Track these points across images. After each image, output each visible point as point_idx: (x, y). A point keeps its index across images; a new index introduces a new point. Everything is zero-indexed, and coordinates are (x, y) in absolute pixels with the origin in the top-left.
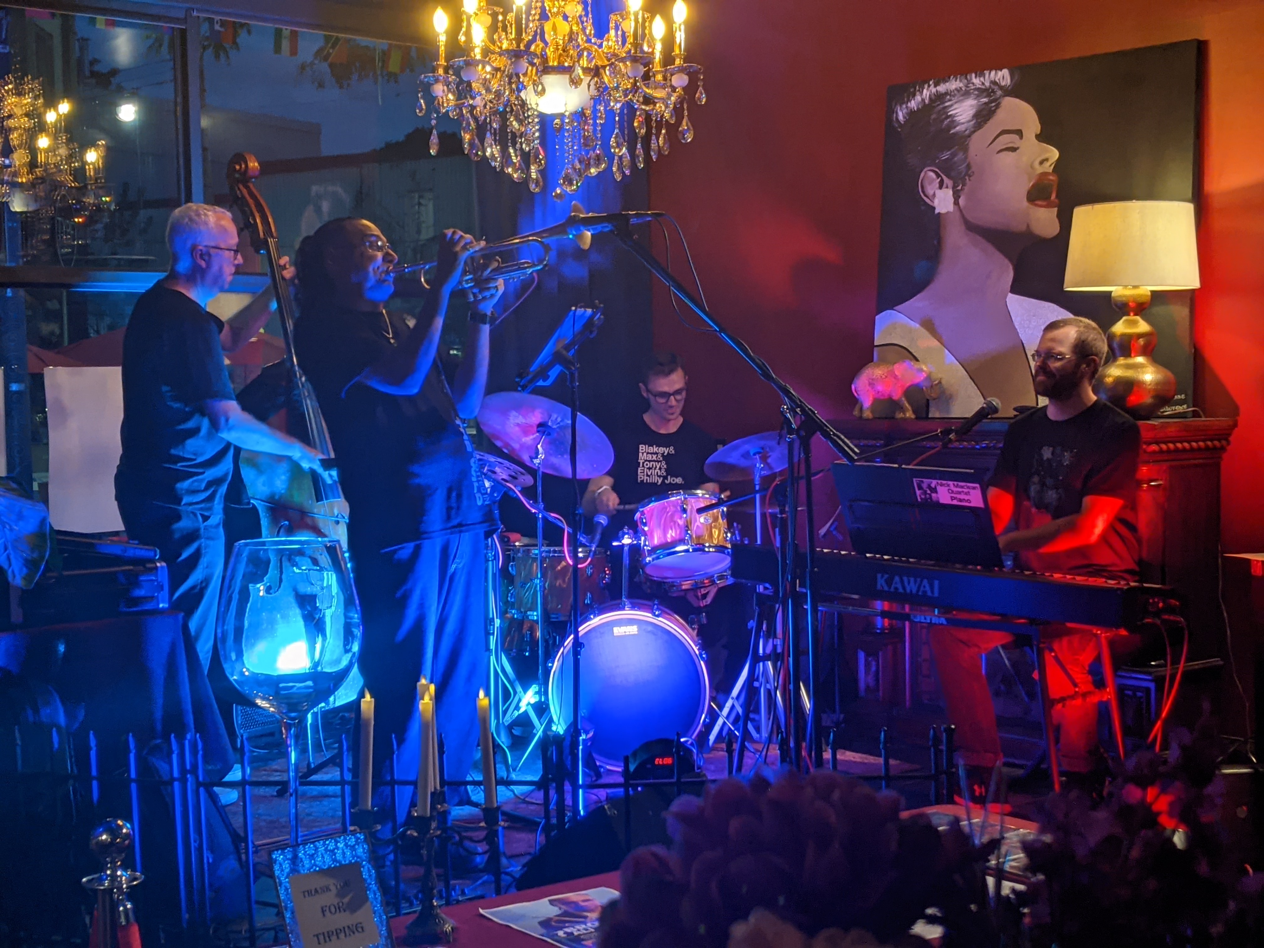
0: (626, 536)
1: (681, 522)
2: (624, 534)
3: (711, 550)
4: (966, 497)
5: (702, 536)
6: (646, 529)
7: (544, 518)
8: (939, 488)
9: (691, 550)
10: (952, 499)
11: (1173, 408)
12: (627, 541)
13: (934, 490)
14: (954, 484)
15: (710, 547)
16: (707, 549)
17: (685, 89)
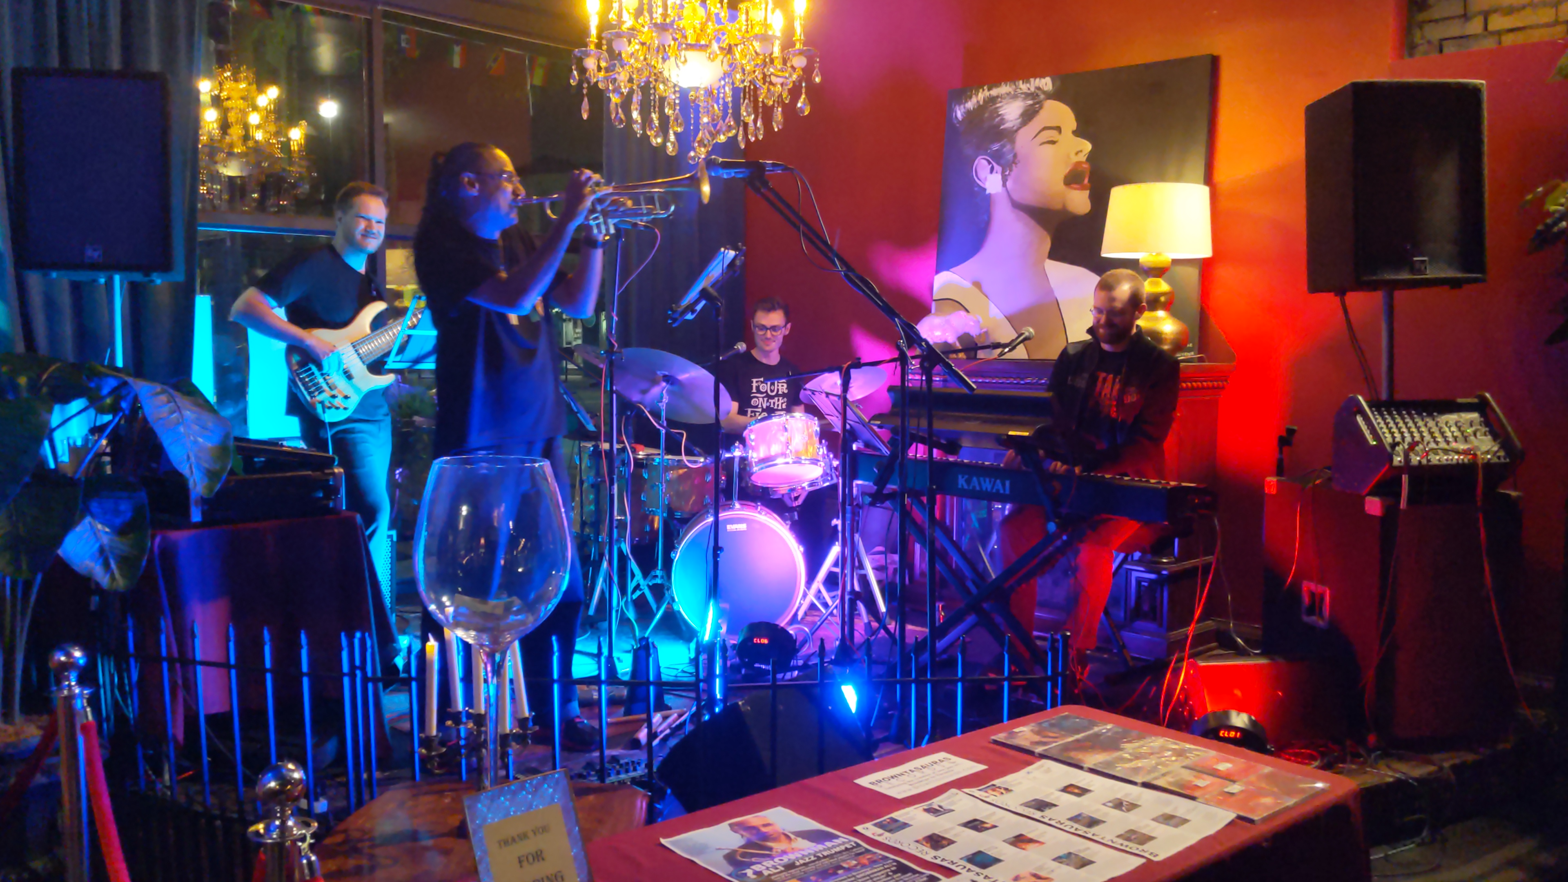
0: (737, 450)
1: (783, 439)
2: (736, 447)
3: (807, 462)
5: (800, 451)
6: (753, 444)
7: (666, 433)
9: (791, 462)
11: (1186, 354)
12: (737, 453)
15: (806, 459)
16: (803, 462)
17: (803, 70)
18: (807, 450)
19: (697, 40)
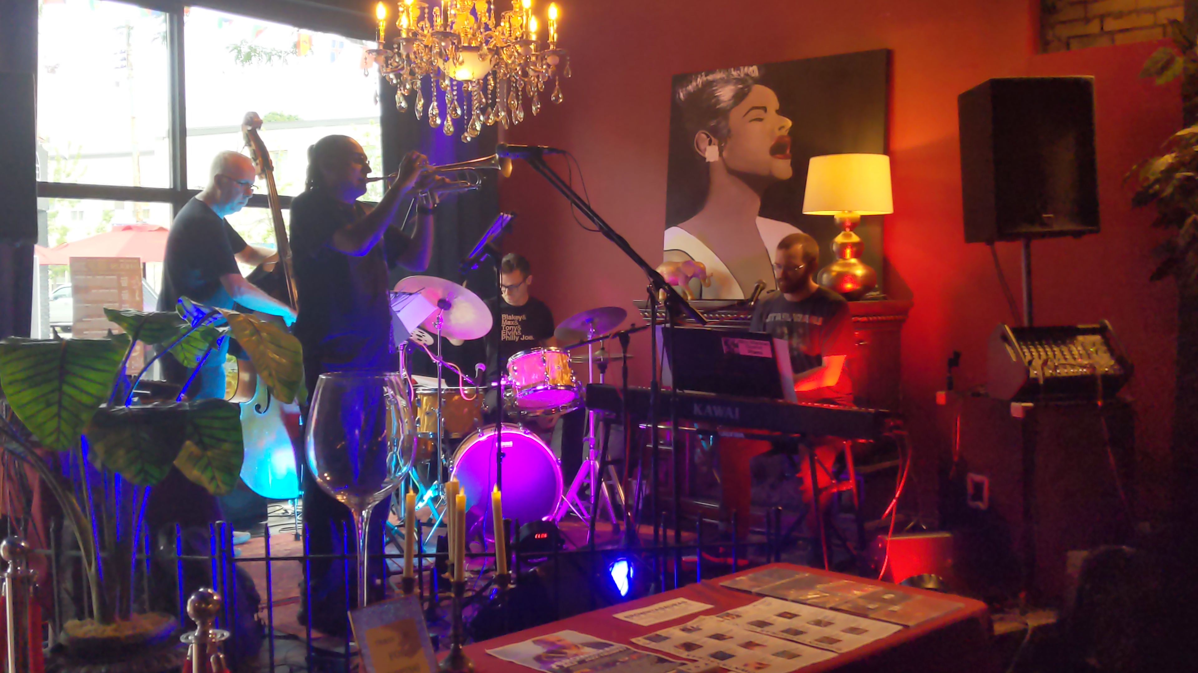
1: (542, 369)
3: (562, 388)
5: (556, 379)
8: (739, 344)
10: (750, 351)
11: (873, 293)
13: (736, 346)
16: (559, 388)
17: (557, 66)
18: (562, 378)
19: (470, 43)
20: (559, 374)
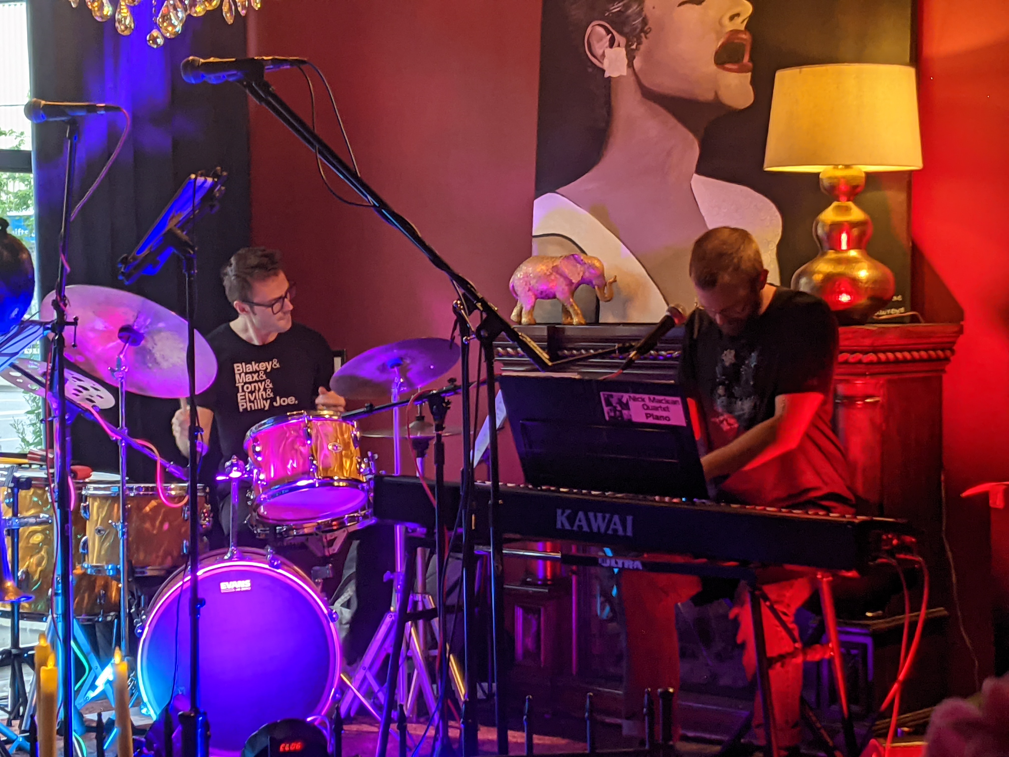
0: (234, 468)
1: (304, 450)
3: (342, 484)
4: (665, 414)
5: (330, 467)
6: (260, 459)
7: (129, 446)
8: (631, 403)
9: (316, 485)
10: (648, 416)
11: (890, 311)
12: (235, 474)
13: (626, 406)
14: (650, 399)
15: (340, 480)
16: (336, 484)
18: (341, 466)
20: (336, 459)
